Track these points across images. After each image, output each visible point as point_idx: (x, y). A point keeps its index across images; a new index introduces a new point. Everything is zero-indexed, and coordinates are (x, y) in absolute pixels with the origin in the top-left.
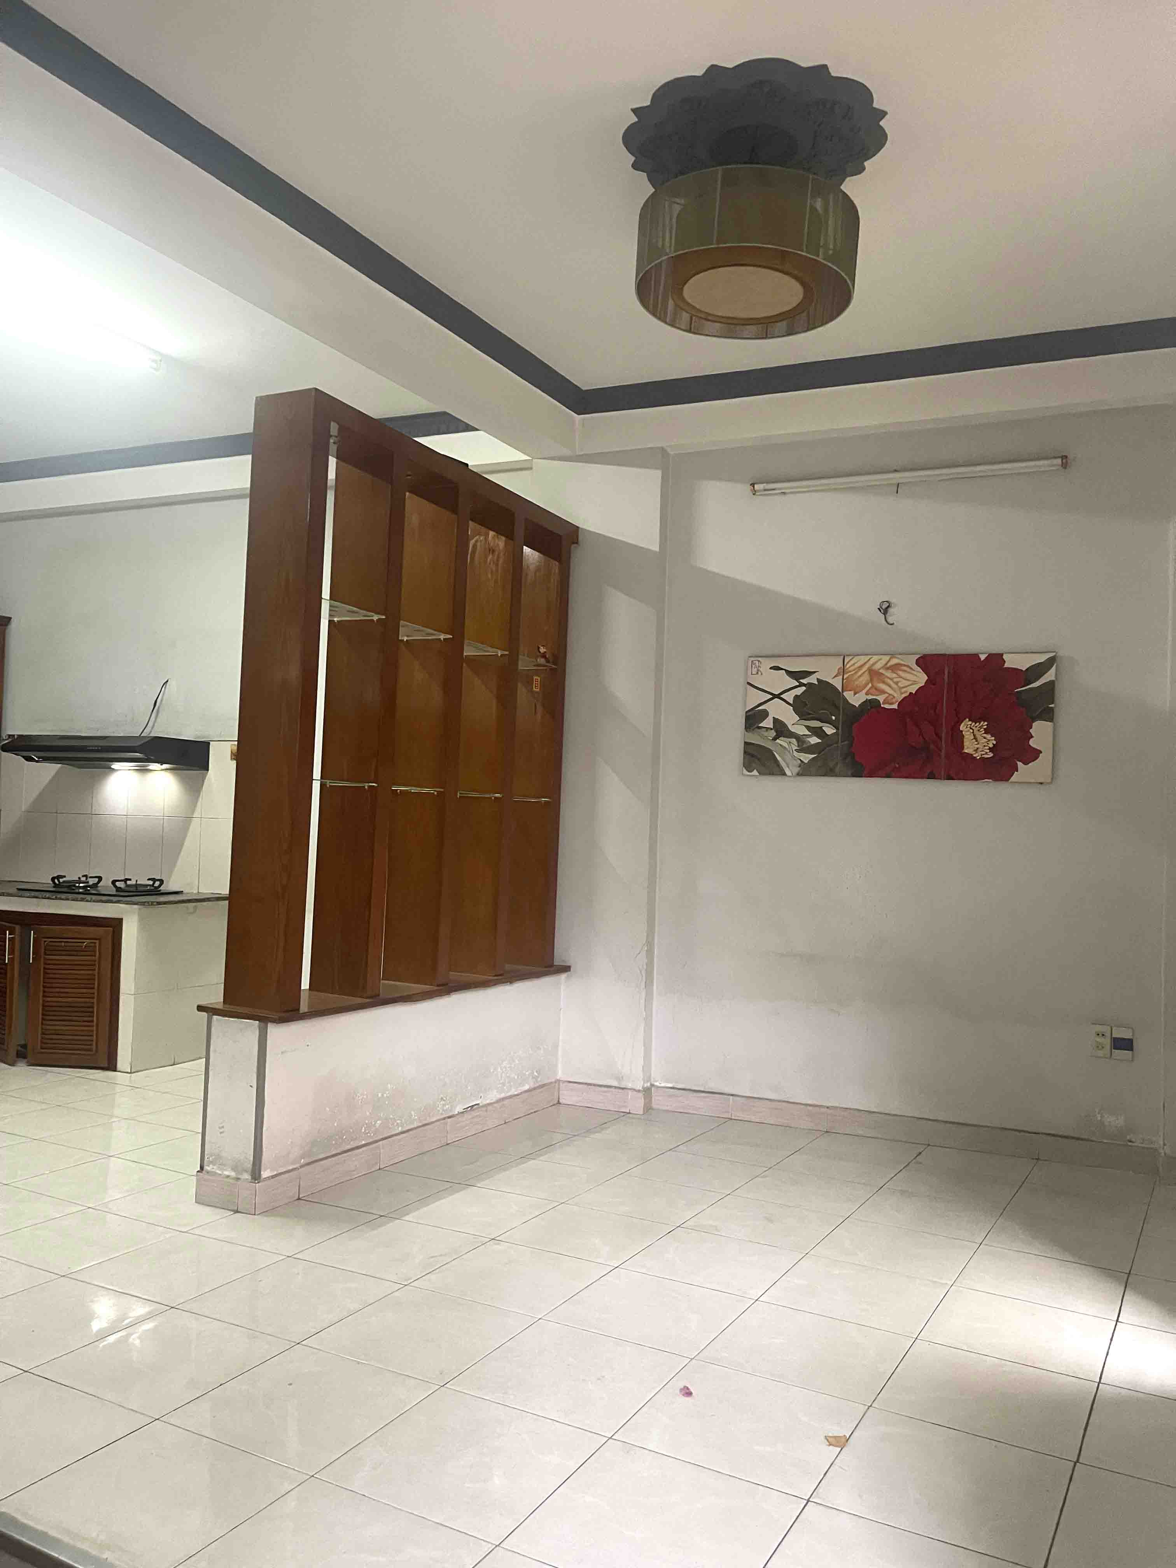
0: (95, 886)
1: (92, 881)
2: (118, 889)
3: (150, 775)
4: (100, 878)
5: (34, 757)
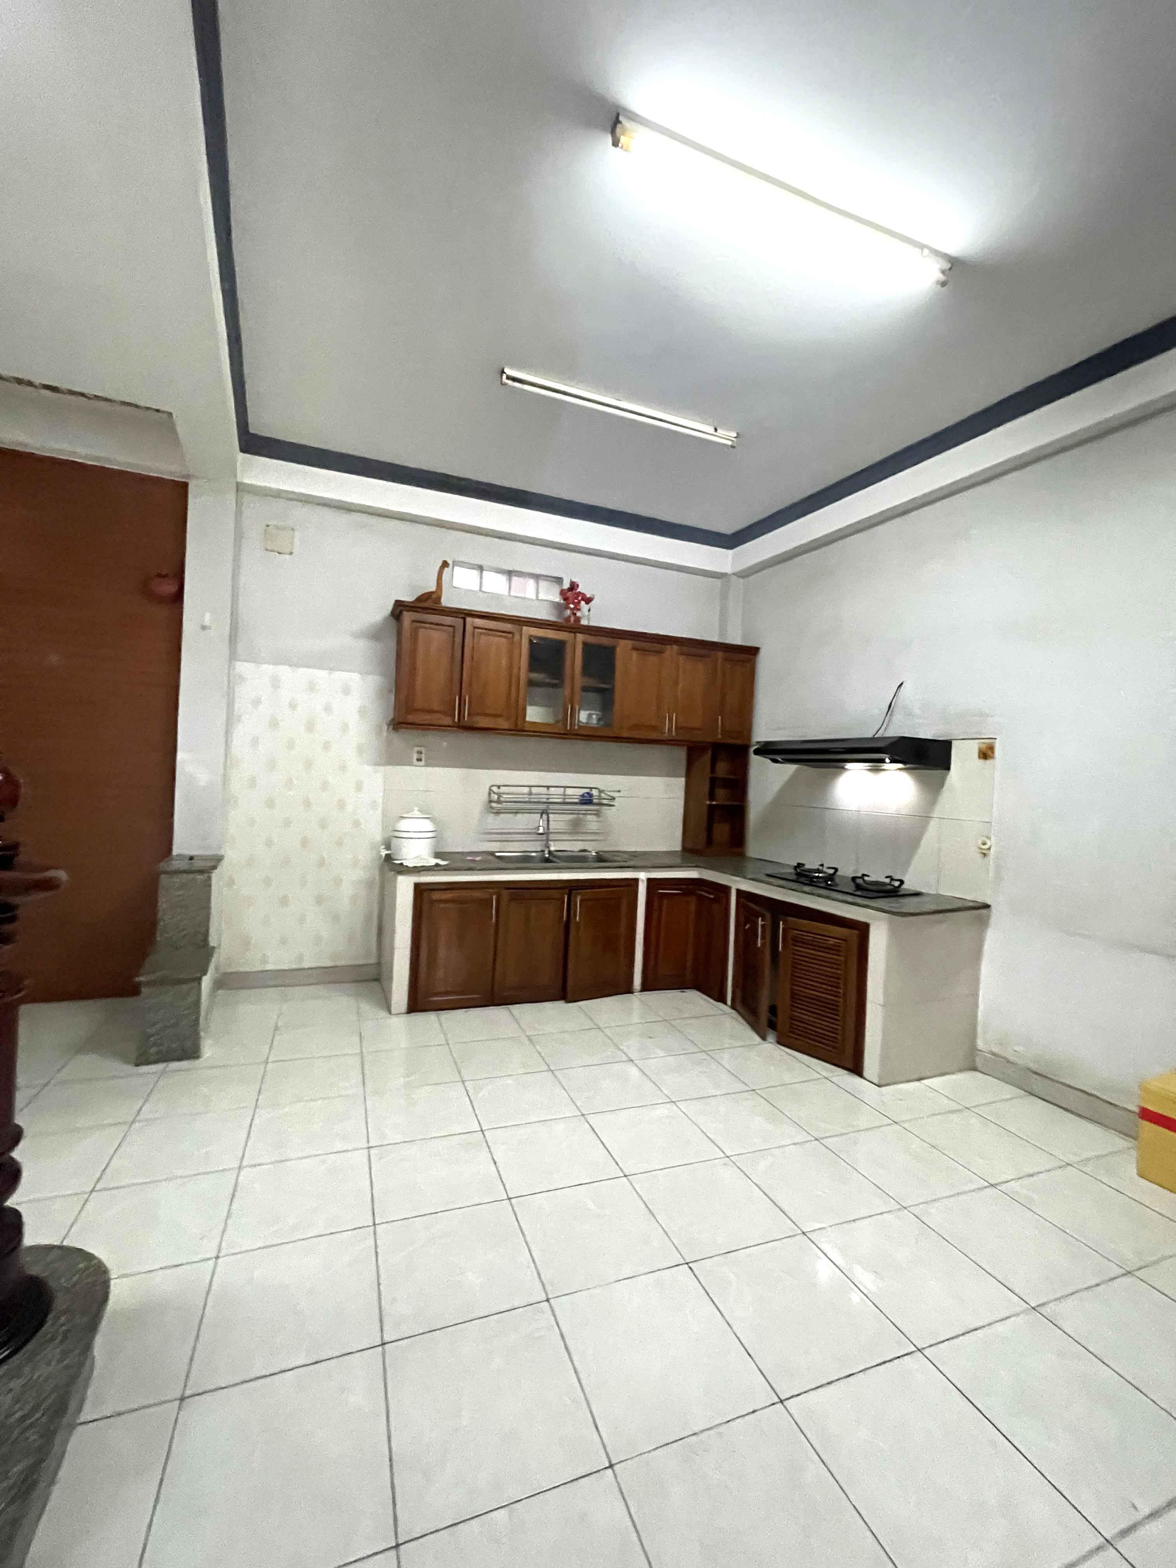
0: (834, 879)
1: (828, 873)
2: (858, 887)
3: (884, 775)
4: (836, 870)
5: (780, 760)
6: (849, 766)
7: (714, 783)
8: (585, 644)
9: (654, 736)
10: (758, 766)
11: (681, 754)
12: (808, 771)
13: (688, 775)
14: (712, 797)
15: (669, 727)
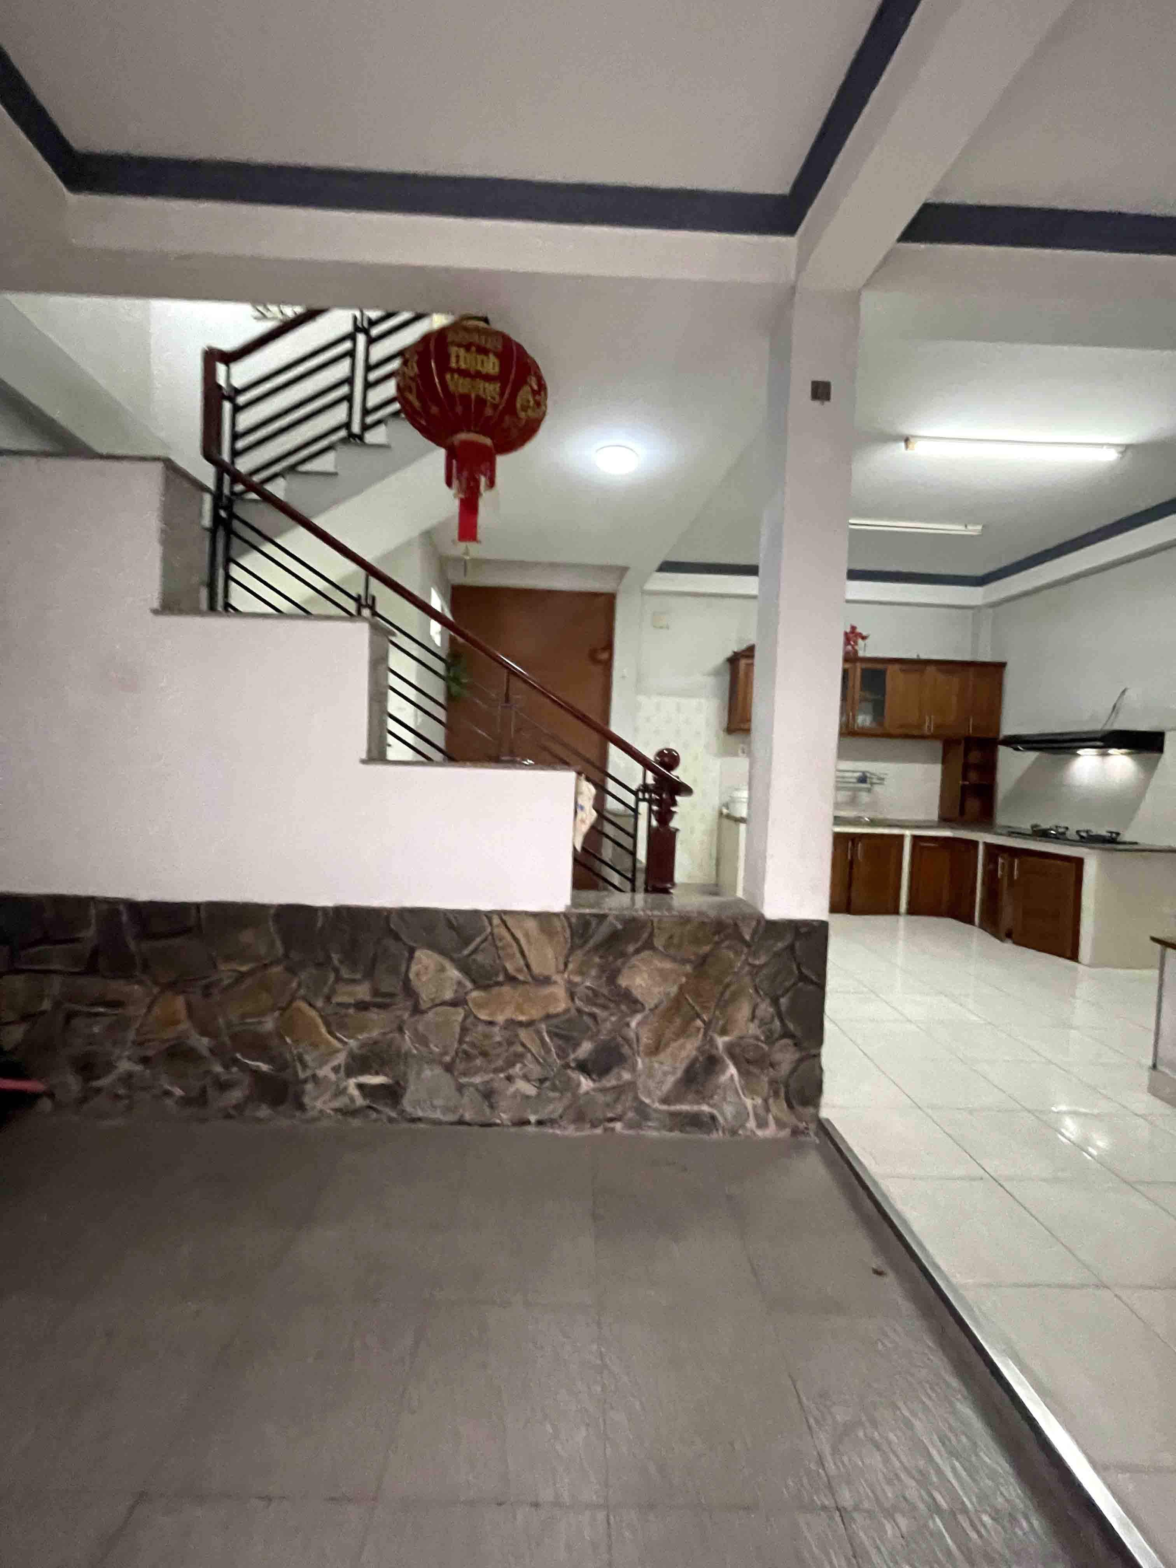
0: (1064, 833)
1: (1061, 830)
2: (1082, 837)
3: (1109, 758)
4: (1067, 828)
5: (1020, 748)
6: (1080, 752)
7: (966, 768)
8: (863, 670)
9: (915, 732)
10: (1004, 753)
11: (938, 746)
12: (1046, 757)
13: (944, 762)
14: (965, 778)
15: (928, 727)
